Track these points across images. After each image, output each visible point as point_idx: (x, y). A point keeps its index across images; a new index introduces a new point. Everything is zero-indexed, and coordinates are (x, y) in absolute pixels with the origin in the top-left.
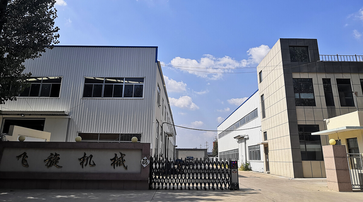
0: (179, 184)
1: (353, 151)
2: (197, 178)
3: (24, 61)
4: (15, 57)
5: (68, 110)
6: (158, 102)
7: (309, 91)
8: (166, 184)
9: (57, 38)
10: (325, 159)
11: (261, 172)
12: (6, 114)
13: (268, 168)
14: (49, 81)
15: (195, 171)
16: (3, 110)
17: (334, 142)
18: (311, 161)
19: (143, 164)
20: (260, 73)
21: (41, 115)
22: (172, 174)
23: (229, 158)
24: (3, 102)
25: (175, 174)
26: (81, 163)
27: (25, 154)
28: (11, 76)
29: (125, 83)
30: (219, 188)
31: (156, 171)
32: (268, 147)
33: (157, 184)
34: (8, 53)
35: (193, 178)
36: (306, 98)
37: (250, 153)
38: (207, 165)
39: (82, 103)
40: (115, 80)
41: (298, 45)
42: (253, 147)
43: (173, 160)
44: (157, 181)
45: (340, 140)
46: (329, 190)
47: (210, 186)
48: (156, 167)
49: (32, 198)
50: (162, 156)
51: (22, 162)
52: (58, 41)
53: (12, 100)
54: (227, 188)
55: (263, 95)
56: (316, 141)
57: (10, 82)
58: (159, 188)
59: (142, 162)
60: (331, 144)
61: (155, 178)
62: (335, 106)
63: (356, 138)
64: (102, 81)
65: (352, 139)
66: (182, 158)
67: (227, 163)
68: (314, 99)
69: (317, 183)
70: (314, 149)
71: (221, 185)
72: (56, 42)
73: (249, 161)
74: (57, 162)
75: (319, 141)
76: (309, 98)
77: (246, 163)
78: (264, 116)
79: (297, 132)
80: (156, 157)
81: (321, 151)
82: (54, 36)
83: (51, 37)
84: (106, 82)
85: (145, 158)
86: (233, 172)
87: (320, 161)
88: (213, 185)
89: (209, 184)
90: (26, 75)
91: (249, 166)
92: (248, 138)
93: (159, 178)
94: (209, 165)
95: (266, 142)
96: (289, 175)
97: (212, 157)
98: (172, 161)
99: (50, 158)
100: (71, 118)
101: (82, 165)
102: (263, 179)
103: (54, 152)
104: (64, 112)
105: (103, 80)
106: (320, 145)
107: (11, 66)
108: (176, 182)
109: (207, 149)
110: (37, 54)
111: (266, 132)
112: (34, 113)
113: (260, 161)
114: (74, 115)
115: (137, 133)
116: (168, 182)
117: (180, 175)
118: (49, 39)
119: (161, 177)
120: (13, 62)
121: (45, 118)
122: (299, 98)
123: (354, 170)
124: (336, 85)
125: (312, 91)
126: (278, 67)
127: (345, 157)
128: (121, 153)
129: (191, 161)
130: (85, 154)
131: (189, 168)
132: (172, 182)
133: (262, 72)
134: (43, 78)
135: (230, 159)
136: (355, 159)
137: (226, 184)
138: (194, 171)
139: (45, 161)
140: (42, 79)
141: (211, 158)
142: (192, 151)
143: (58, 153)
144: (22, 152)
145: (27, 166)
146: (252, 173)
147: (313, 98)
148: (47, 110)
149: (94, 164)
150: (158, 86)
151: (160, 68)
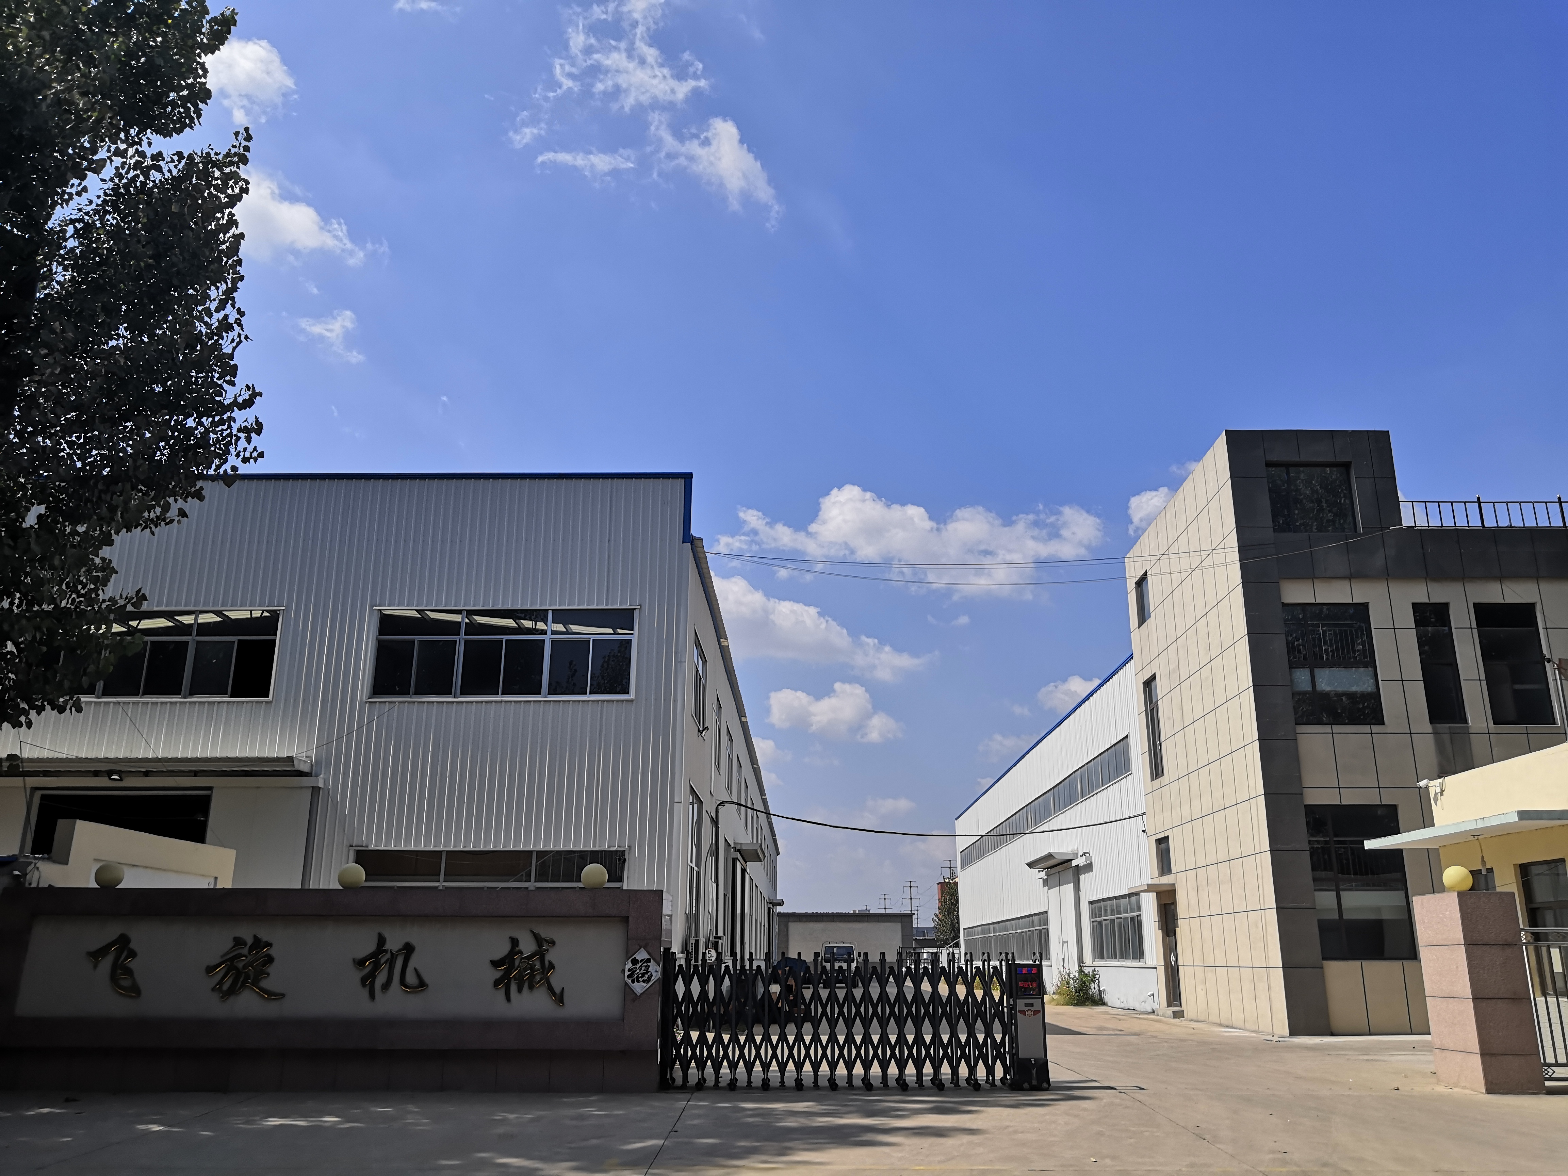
0: (791, 1066)
1: (1549, 916)
2: (867, 1039)
3: (110, 543)
4: (74, 524)
5: (309, 754)
6: (699, 712)
7: (1355, 658)
8: (733, 1066)
9: (253, 435)
10: (1424, 953)
11: (1147, 1013)
12: (46, 774)
13: (1174, 994)
14: (228, 626)
15: (858, 1007)
16: (26, 755)
17: (1464, 880)
18: (1365, 963)
19: (633, 982)
20: (1141, 583)
21: (196, 774)
22: (757, 1020)
23: (1007, 954)
24: (23, 719)
25: (773, 1021)
26: (363, 981)
27: (123, 941)
28: (57, 607)
29: (554, 633)
30: (963, 1083)
31: (687, 1009)
32: (1174, 903)
33: (693, 1064)
34: (43, 506)
35: (850, 1039)
36: (1340, 689)
37: (1098, 929)
38: (909, 983)
39: (370, 722)
40: (510, 623)
41: (1305, 457)
42: (1108, 903)
43: (763, 965)
44: (694, 1052)
45: (1490, 870)
46: (1440, 1089)
47: (924, 1071)
48: (688, 992)
49: (156, 1128)
50: (716, 946)
51: (114, 978)
52: (255, 449)
53: (61, 710)
54: (998, 1083)
55: (1153, 678)
56: (1388, 876)
57: (52, 633)
58: (702, 1085)
59: (627, 973)
60: (1451, 889)
61: (687, 1038)
62: (1466, 722)
63: (1562, 861)
64: (454, 628)
65: (1545, 867)
66: (799, 954)
67: (997, 972)
68: (1376, 696)
69: (1386, 1058)
70: (1378, 909)
71: (972, 1070)
72: (247, 455)
73: (1096, 963)
74: (261, 973)
75: (1398, 875)
76: (1354, 689)
77: (1081, 971)
78: (1157, 770)
79: (1301, 838)
80: (691, 949)
81: (1406, 917)
82: (239, 430)
83: (225, 433)
84: (473, 629)
85: (642, 955)
86: (1023, 1012)
87: (1400, 962)
88: (937, 1068)
89: (919, 1066)
90: (121, 602)
91: (1092, 986)
92: (1089, 867)
93: (702, 1039)
94: (917, 985)
95: (1165, 880)
96: (1265, 1025)
97: (935, 950)
98: (759, 967)
99: (232, 959)
100: (321, 785)
101: (367, 988)
102: (1154, 1040)
103: (247, 933)
104: (290, 759)
105: (459, 623)
106: (1402, 893)
107: (56, 562)
108: (774, 1055)
109: (910, 916)
110: (166, 508)
111: (1167, 837)
112: (160, 767)
113: (1142, 964)
114: (336, 775)
115: (606, 847)
116: (742, 1055)
117: (791, 1029)
118: (218, 441)
119: (710, 1036)
120: (65, 545)
121: (210, 789)
122: (1309, 689)
123: (1552, 1000)
124: (1475, 631)
125: (1368, 660)
126: (1219, 557)
127: (1514, 944)
128: (536, 937)
129: (841, 967)
130: (382, 941)
131: (832, 997)
132: (758, 1055)
133: (1149, 578)
134: (200, 616)
135: (1010, 956)
136: (1555, 953)
137: (994, 1063)
138: (854, 1010)
139: (210, 970)
140: (196, 619)
141: (926, 953)
142: (845, 921)
143: (264, 936)
144: (110, 932)
145: (135, 991)
146: (1107, 1013)
147: (1369, 689)
148: (218, 754)
149: (422, 984)
150: (698, 644)
151: (704, 566)
